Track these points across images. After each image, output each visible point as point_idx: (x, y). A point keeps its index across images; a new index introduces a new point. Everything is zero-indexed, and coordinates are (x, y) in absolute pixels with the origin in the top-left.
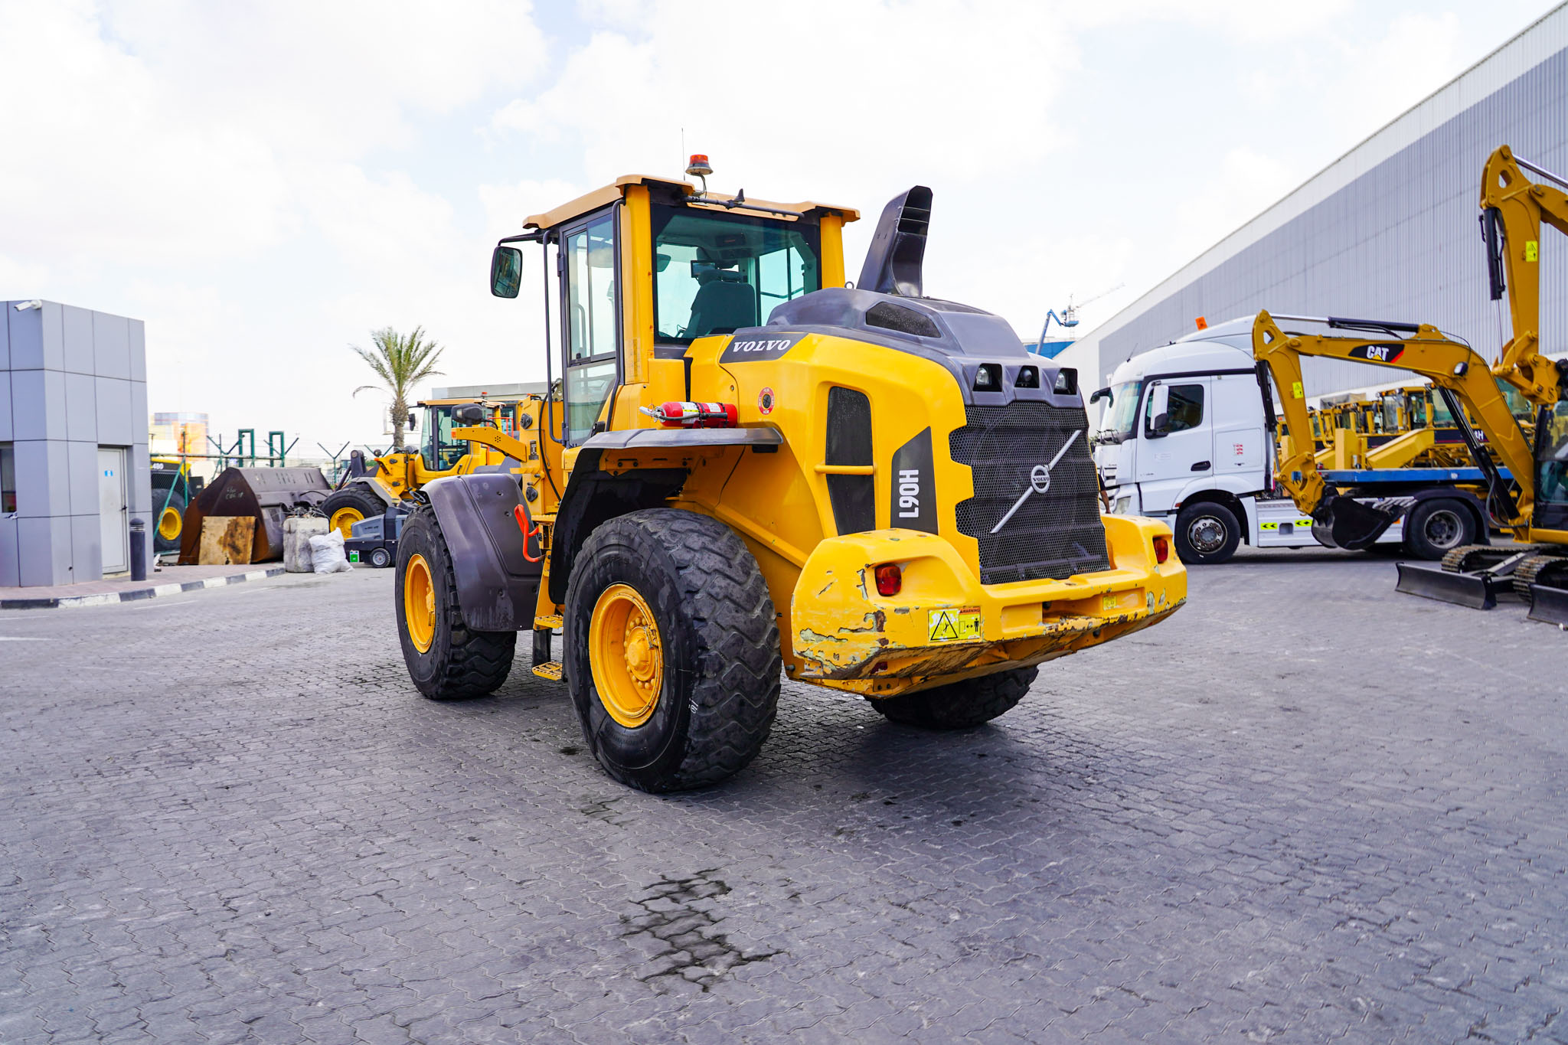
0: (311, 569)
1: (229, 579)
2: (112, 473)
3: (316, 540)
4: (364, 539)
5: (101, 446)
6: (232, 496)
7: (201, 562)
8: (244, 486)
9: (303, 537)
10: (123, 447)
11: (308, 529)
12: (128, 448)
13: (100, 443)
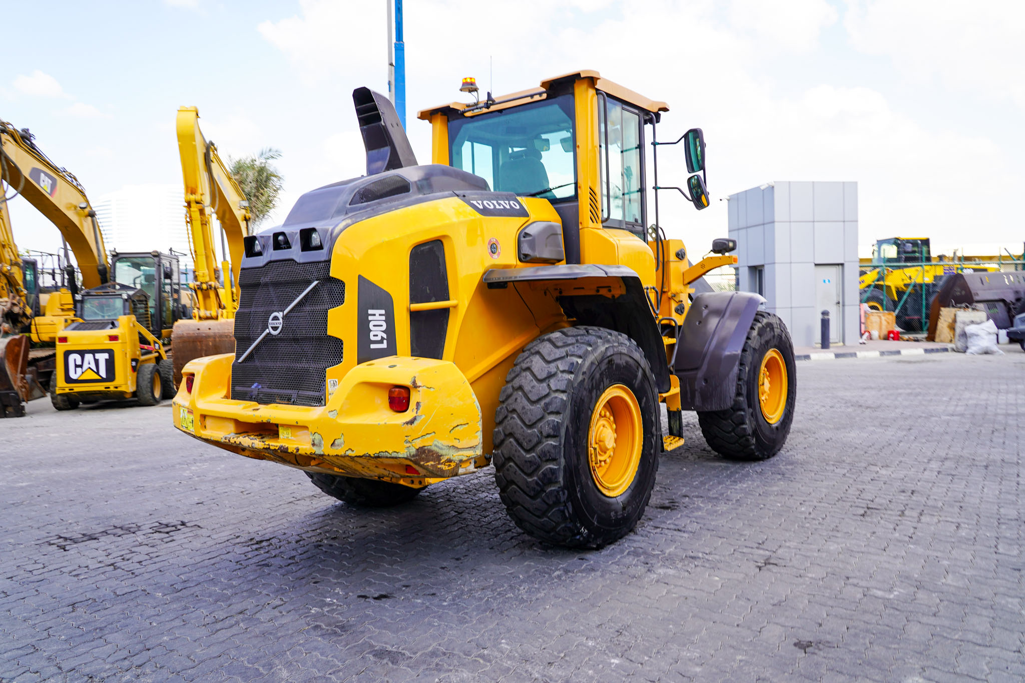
0: (964, 350)
1: (882, 353)
2: (829, 281)
3: (970, 329)
4: (1020, 330)
5: (816, 265)
6: (958, 294)
7: (937, 340)
8: (965, 287)
9: (962, 326)
10: (838, 264)
11: (967, 320)
12: (842, 265)
13: (817, 262)
